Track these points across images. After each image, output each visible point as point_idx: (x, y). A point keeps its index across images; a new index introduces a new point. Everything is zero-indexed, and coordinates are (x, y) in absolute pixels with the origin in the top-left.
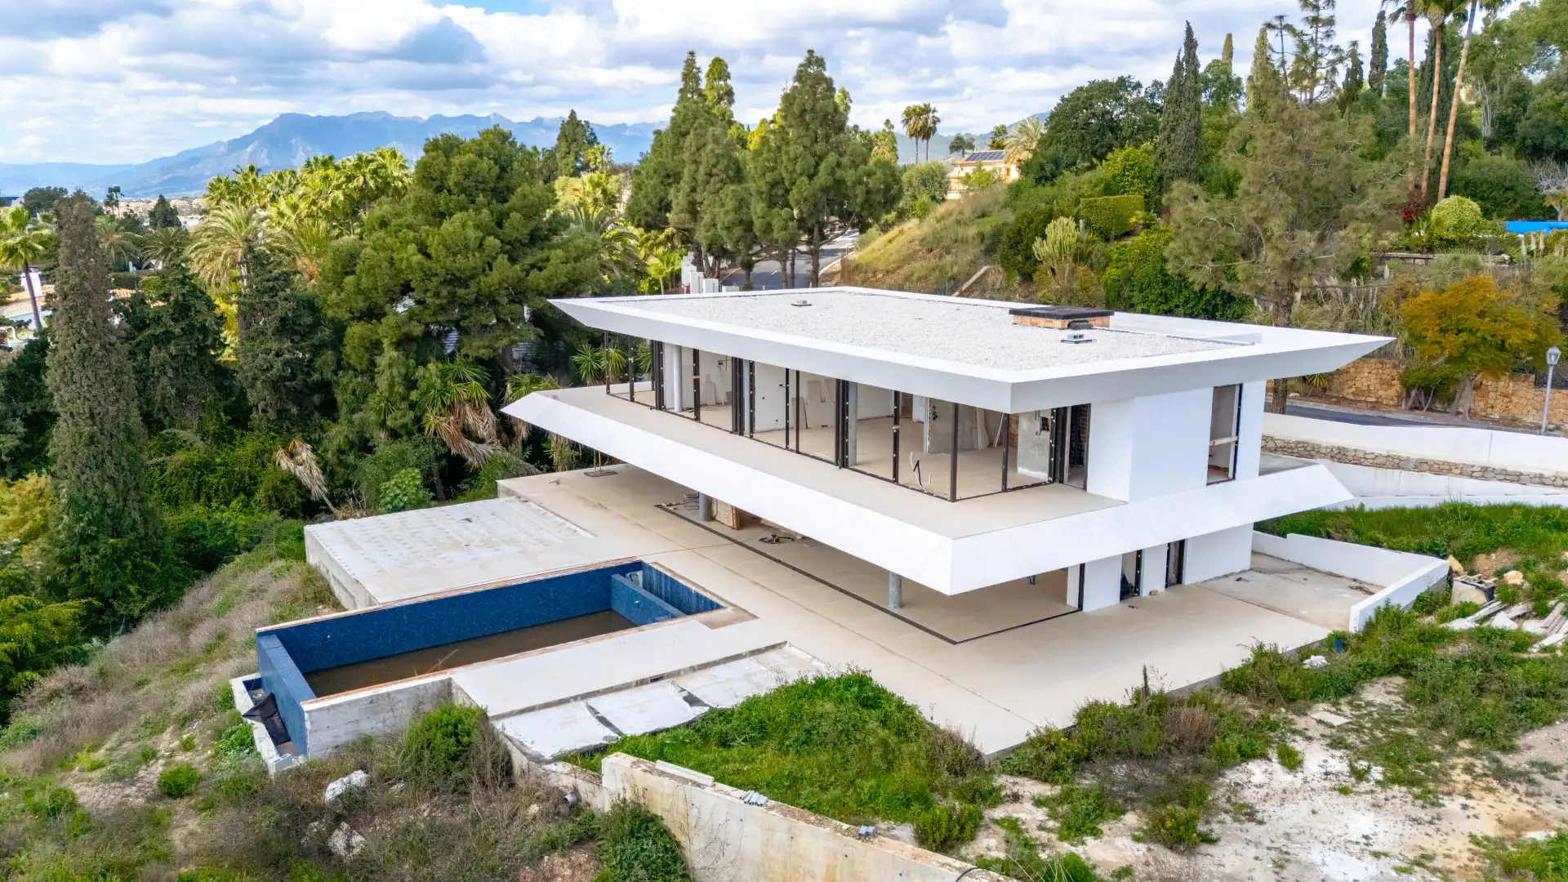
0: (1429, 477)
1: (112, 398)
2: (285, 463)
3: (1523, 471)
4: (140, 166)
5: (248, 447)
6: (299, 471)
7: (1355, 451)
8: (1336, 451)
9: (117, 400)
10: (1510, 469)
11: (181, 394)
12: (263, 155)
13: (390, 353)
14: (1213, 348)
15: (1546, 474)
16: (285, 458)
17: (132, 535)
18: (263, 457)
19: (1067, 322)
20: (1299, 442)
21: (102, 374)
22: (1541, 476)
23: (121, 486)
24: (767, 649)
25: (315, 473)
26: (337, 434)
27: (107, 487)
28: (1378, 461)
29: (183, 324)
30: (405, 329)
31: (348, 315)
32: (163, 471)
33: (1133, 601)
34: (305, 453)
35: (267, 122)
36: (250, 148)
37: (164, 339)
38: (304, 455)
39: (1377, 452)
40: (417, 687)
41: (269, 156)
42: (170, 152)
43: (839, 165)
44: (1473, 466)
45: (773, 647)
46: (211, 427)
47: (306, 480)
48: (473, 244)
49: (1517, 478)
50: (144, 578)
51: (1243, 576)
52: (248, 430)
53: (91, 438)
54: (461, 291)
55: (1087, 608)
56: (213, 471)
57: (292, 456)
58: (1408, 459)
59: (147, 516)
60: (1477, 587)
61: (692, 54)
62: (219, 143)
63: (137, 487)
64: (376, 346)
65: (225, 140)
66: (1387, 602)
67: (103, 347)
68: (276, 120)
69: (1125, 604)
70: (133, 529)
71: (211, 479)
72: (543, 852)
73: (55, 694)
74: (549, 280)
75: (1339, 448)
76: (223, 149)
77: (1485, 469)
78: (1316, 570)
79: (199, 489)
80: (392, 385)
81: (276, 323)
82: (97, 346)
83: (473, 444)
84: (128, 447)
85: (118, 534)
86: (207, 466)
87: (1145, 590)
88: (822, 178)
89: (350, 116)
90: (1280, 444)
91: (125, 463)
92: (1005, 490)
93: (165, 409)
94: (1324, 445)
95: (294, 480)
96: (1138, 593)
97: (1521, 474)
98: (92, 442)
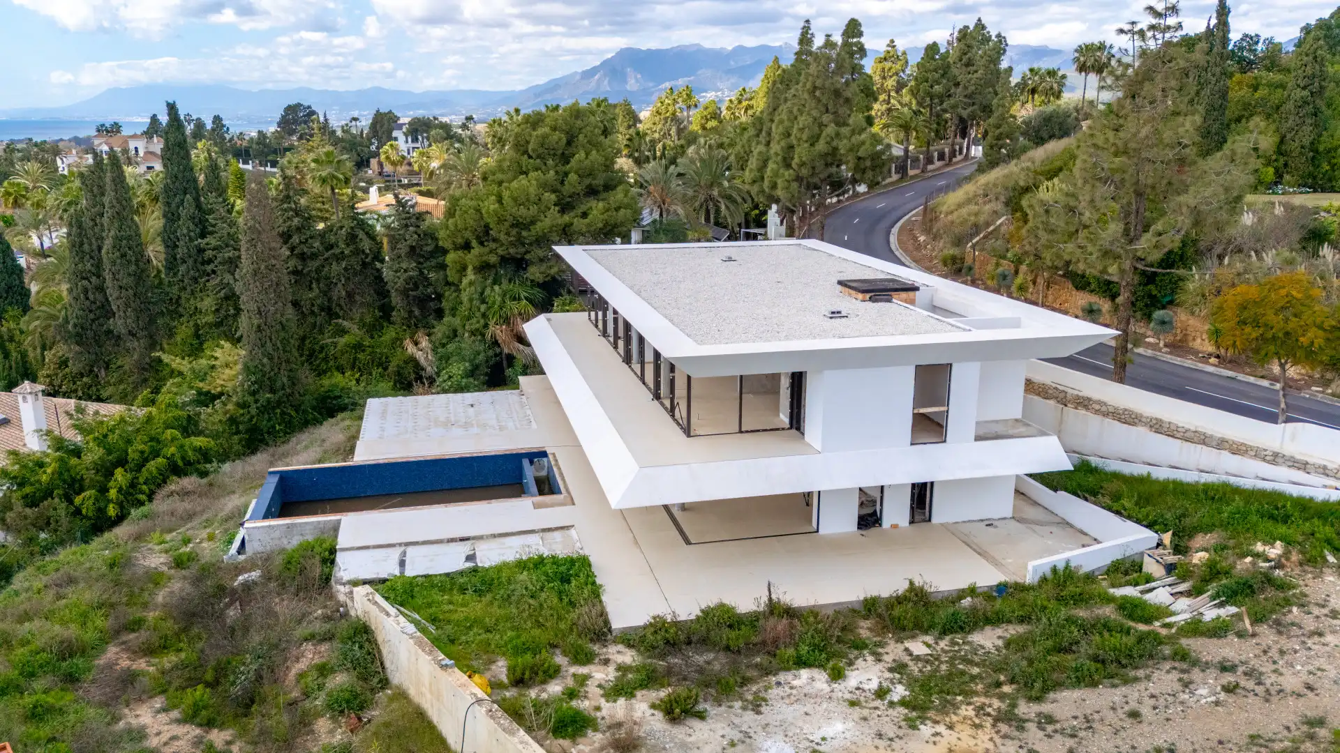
0: (1226, 454)
1: (273, 301)
2: (411, 349)
3: (1310, 460)
4: (522, 92)
5: (390, 334)
6: (419, 355)
7: (1170, 423)
8: (1154, 422)
9: (276, 303)
10: (1298, 457)
11: (350, 295)
12: (606, 82)
13: (470, 275)
14: (950, 331)
15: (1330, 466)
16: (411, 345)
17: (281, 393)
18: (397, 342)
19: (868, 296)
20: (1126, 410)
21: (266, 285)
22: (1325, 468)
23: (276, 360)
24: (557, 529)
25: (430, 357)
26: (440, 330)
27: (265, 360)
28: (1187, 435)
29: (352, 248)
30: (485, 258)
31: (451, 246)
32: (335, 347)
33: (873, 531)
34: (424, 343)
35: (609, 56)
36: (596, 77)
37: (340, 258)
38: (424, 344)
39: (1187, 426)
40: (319, 522)
41: (609, 83)
42: (542, 80)
43: (838, 134)
44: (1266, 450)
45: (562, 528)
46: (368, 319)
47: (423, 361)
48: (532, 197)
49: (1304, 466)
50: (290, 422)
51: (995, 523)
52: (390, 323)
53: (259, 326)
54: (524, 233)
55: (821, 531)
56: (363, 351)
57: (416, 343)
58: (1211, 436)
59: (293, 381)
60: (1158, 561)
61: (808, 21)
62: (576, 73)
63: (288, 361)
64: (464, 268)
65: (580, 71)
66: (1068, 562)
67: (267, 267)
68: (617, 53)
69: (861, 532)
70: (283, 389)
71: (361, 356)
72: (306, 640)
73: (172, 494)
74: (589, 225)
75: (1156, 419)
76: (578, 77)
77: (1276, 455)
78: (1071, 526)
79: (354, 363)
80: (471, 300)
81: (408, 249)
82: (263, 267)
83: (521, 347)
84: (282, 334)
85: (272, 391)
86: (358, 347)
87: (887, 522)
88: (821, 146)
89: (672, 48)
90: (1111, 410)
91: (279, 345)
92: (741, 432)
93: (340, 305)
94: (1145, 415)
95: (413, 361)
96: (880, 525)
97: (1307, 463)
98: (259, 329)
